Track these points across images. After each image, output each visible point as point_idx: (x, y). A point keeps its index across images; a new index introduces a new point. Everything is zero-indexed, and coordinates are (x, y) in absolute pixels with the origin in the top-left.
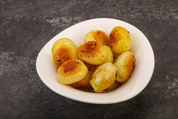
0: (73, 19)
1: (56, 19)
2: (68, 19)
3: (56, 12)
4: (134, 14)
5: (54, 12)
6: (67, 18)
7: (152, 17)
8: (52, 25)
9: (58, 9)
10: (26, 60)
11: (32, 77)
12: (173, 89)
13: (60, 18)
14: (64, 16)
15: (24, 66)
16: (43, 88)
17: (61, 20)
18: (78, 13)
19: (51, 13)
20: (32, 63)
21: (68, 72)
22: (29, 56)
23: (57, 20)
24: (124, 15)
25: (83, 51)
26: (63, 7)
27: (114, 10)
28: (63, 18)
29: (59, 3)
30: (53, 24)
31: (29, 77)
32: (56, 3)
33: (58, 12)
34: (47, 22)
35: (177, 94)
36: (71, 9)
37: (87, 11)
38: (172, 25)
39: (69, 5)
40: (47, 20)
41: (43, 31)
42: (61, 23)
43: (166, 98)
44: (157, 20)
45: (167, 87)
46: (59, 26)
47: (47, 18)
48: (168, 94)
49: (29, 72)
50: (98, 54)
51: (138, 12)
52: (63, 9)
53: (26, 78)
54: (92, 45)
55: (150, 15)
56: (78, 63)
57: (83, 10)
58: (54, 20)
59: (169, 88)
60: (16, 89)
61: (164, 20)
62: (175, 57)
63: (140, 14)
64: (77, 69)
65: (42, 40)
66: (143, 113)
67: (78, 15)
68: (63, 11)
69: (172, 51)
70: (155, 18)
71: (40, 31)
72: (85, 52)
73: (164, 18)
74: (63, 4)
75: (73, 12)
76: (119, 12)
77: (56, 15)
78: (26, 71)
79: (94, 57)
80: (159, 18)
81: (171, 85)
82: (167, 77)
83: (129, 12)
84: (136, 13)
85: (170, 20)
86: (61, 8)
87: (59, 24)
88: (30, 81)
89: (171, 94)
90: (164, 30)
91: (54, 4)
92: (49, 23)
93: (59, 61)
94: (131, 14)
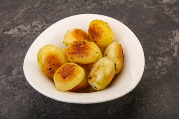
0: (31, 24)
1: (13, 29)
2: (27, 26)
3: (10, 22)
4: (90, 5)
5: (8, 23)
6: (24, 25)
7: (108, 4)
8: (13, 36)
9: (11, 18)
10: (3, 78)
11: (18, 94)
12: (161, 68)
13: (17, 27)
14: (21, 24)
15: (3, 85)
16: (34, 102)
17: (19, 29)
18: (33, 18)
19: (5, 24)
20: (10, 80)
21: (67, 78)
22: (4, 74)
23: (16, 30)
24: (81, 9)
25: (73, 53)
26: (15, 16)
27: (68, 6)
28: (21, 27)
29: (9, 12)
30: (13, 34)
31: (14, 95)
32: (6, 13)
33: (13, 21)
34: (6, 34)
35: (167, 72)
36: (24, 16)
37: (41, 13)
38: (131, 6)
39: (20, 12)
40: (5, 33)
41: (6, 44)
42: (21, 32)
43: (158, 78)
44: (114, 6)
45: (154, 67)
46: (21, 36)
47: (4, 31)
48: (159, 74)
49: (12, 90)
50: (91, 52)
51: (93, 2)
52: (16, 18)
53: (11, 96)
54: (80, 45)
55: (105, 3)
56: (74, 66)
57: (37, 13)
58: (12, 31)
59: (157, 68)
60: (7, 111)
61: (120, 4)
62: (148, 37)
63: (95, 4)
64: (75, 73)
65: (10, 54)
66: (144, 99)
67: (34, 20)
68: (17, 19)
69: (142, 33)
70: (111, 4)
71: (4, 45)
72: (75, 53)
73: (120, 3)
74: (13, 12)
75: (28, 18)
76: (74, 7)
77: (11, 25)
78: (8, 89)
79: (87, 55)
80: (115, 4)
81: (157, 65)
82: (150, 58)
83: (83, 5)
84: (91, 4)
85: (126, 3)
86: (14, 17)
87: (19, 33)
88: (17, 99)
89: (161, 73)
90: (125, 14)
91: (5, 15)
92: (8, 35)
93: (50, 69)
94: (86, 6)
